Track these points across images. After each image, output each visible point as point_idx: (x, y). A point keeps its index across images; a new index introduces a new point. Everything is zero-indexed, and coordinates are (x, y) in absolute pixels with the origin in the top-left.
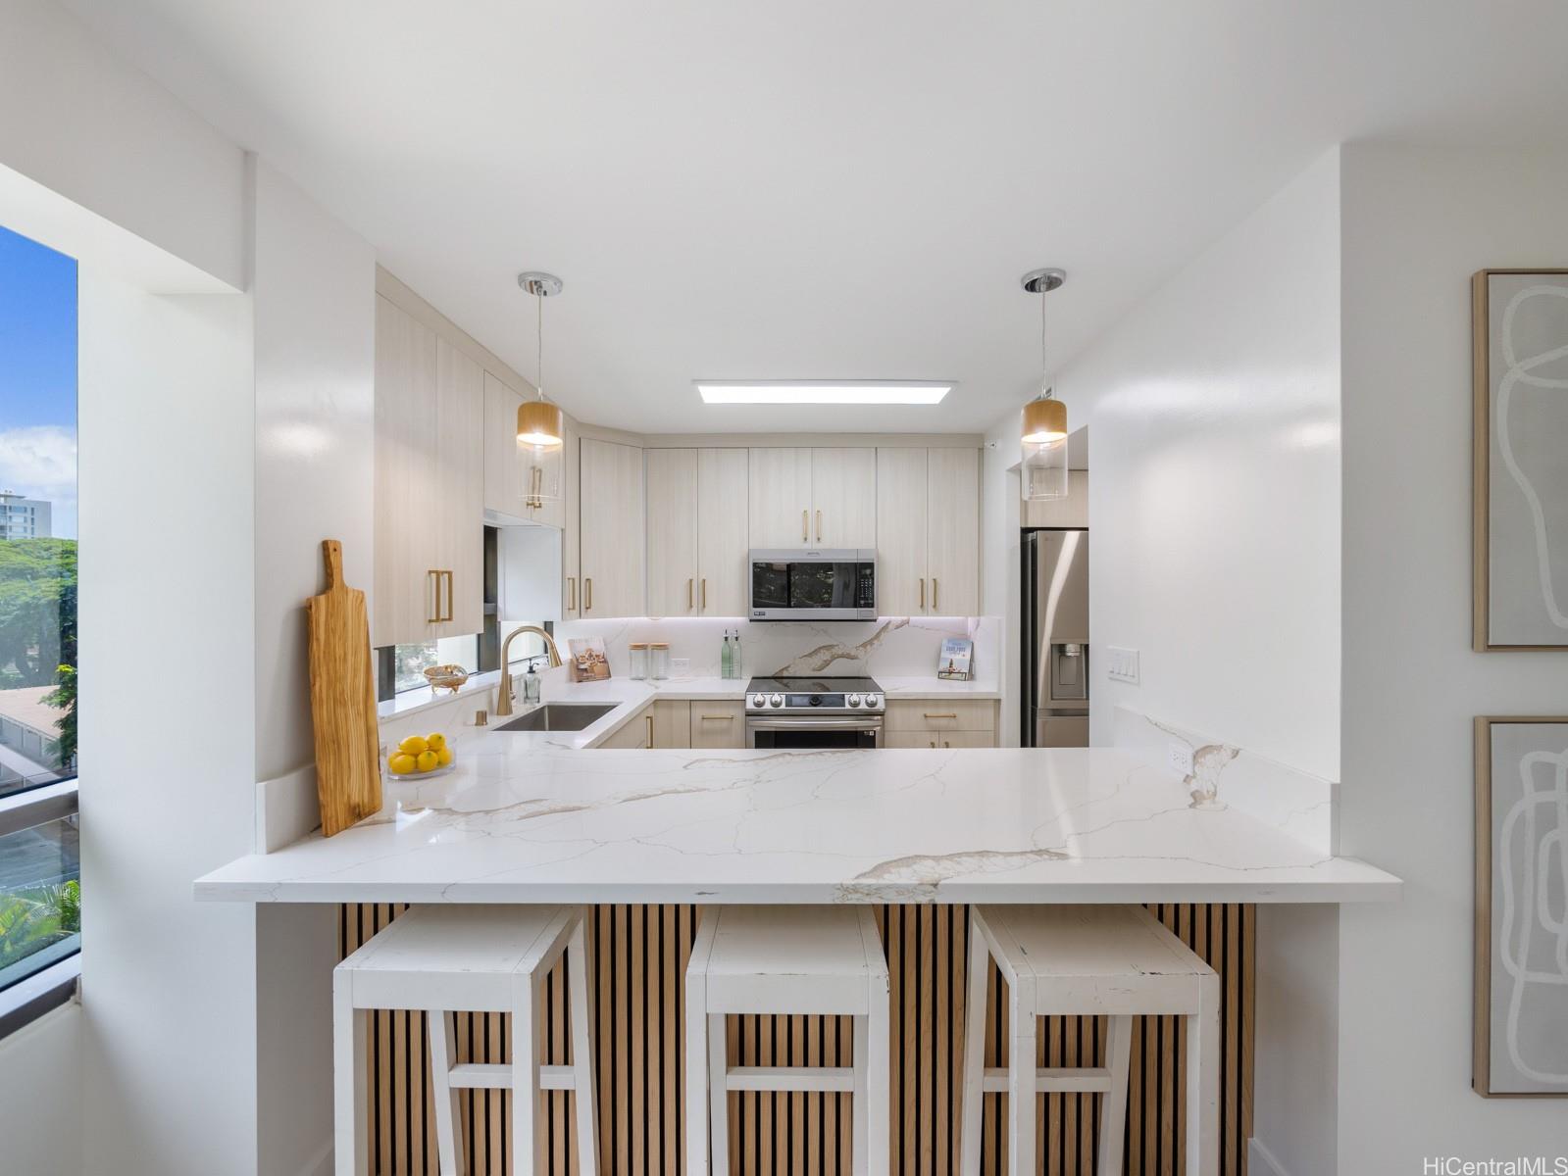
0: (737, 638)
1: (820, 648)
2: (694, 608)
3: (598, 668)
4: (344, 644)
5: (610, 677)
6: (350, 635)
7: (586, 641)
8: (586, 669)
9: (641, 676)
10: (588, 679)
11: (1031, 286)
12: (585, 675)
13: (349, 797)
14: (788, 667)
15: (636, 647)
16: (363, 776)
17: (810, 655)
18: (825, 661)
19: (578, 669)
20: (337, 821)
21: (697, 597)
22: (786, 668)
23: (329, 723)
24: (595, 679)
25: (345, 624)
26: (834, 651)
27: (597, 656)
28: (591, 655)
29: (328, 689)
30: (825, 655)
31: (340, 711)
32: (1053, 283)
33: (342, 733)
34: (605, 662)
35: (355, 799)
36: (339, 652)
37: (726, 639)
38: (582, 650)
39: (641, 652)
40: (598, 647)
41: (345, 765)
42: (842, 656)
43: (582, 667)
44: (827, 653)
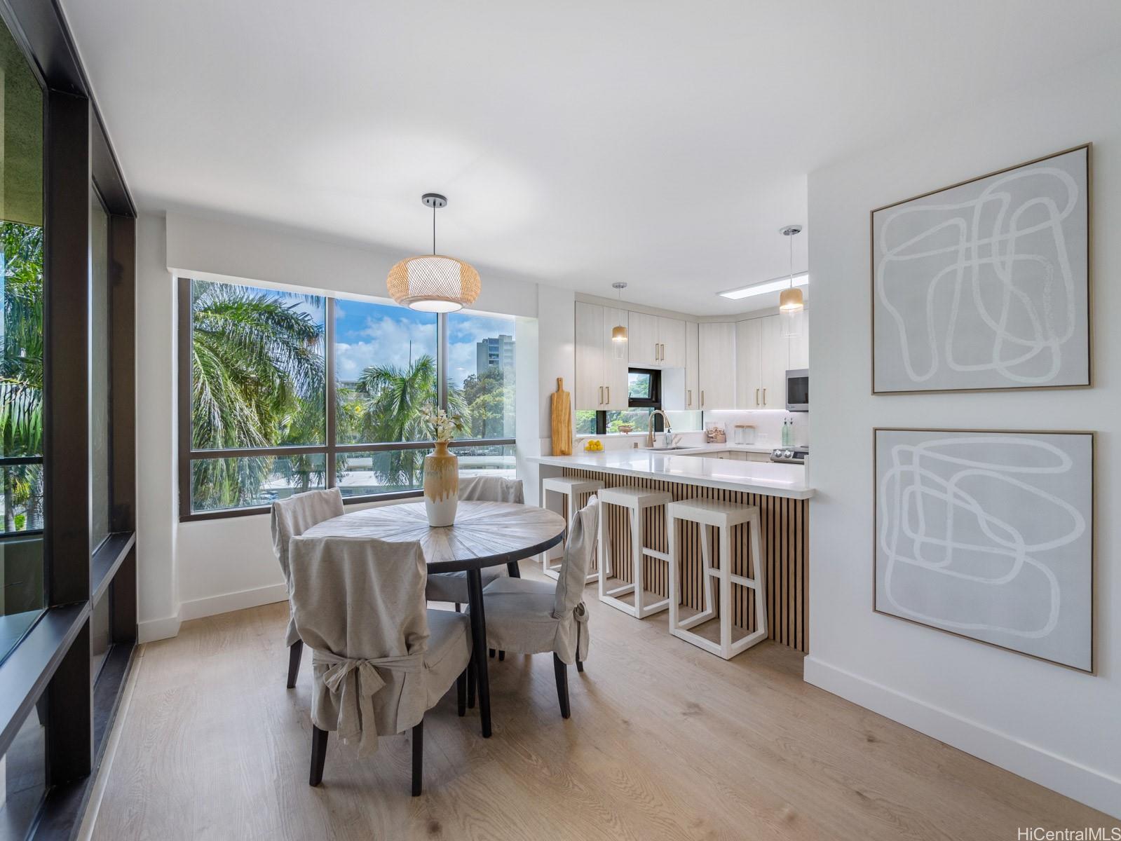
0: (791, 423)
2: (760, 405)
3: (720, 437)
5: (726, 441)
6: (564, 404)
7: (715, 423)
8: (712, 437)
9: (740, 441)
10: (712, 442)
11: (786, 233)
12: (712, 440)
15: (737, 426)
19: (708, 437)
21: (761, 399)
24: (717, 442)
25: (563, 400)
27: (720, 431)
28: (716, 430)
31: (559, 424)
32: (795, 231)
34: (724, 434)
35: (563, 449)
37: (785, 423)
38: (711, 427)
39: (741, 430)
40: (721, 427)
43: (710, 435)
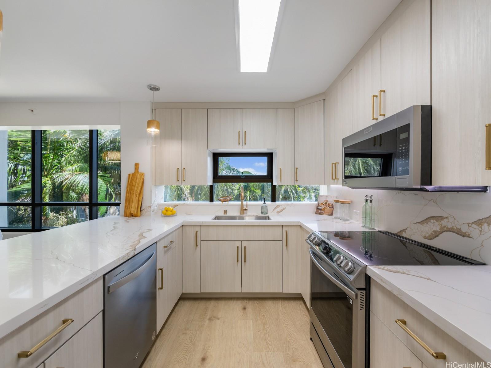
0: (371, 202)
1: (431, 218)
3: (328, 210)
4: (135, 183)
5: (332, 214)
6: (137, 181)
7: (326, 197)
10: (320, 213)
12: (320, 211)
13: (131, 211)
14: (406, 229)
16: (135, 208)
17: (422, 223)
18: (435, 232)
19: (318, 209)
20: (127, 214)
21: (334, 174)
22: (404, 230)
23: (128, 197)
24: (324, 214)
25: (136, 179)
26: (444, 222)
27: (329, 204)
28: (326, 203)
29: (129, 190)
30: (434, 226)
31: (132, 195)
33: (131, 199)
34: (332, 207)
35: (132, 212)
36: (134, 184)
37: (366, 200)
38: (322, 200)
40: (331, 200)
41: (131, 205)
42: (452, 230)
43: (320, 208)
44: (437, 224)
